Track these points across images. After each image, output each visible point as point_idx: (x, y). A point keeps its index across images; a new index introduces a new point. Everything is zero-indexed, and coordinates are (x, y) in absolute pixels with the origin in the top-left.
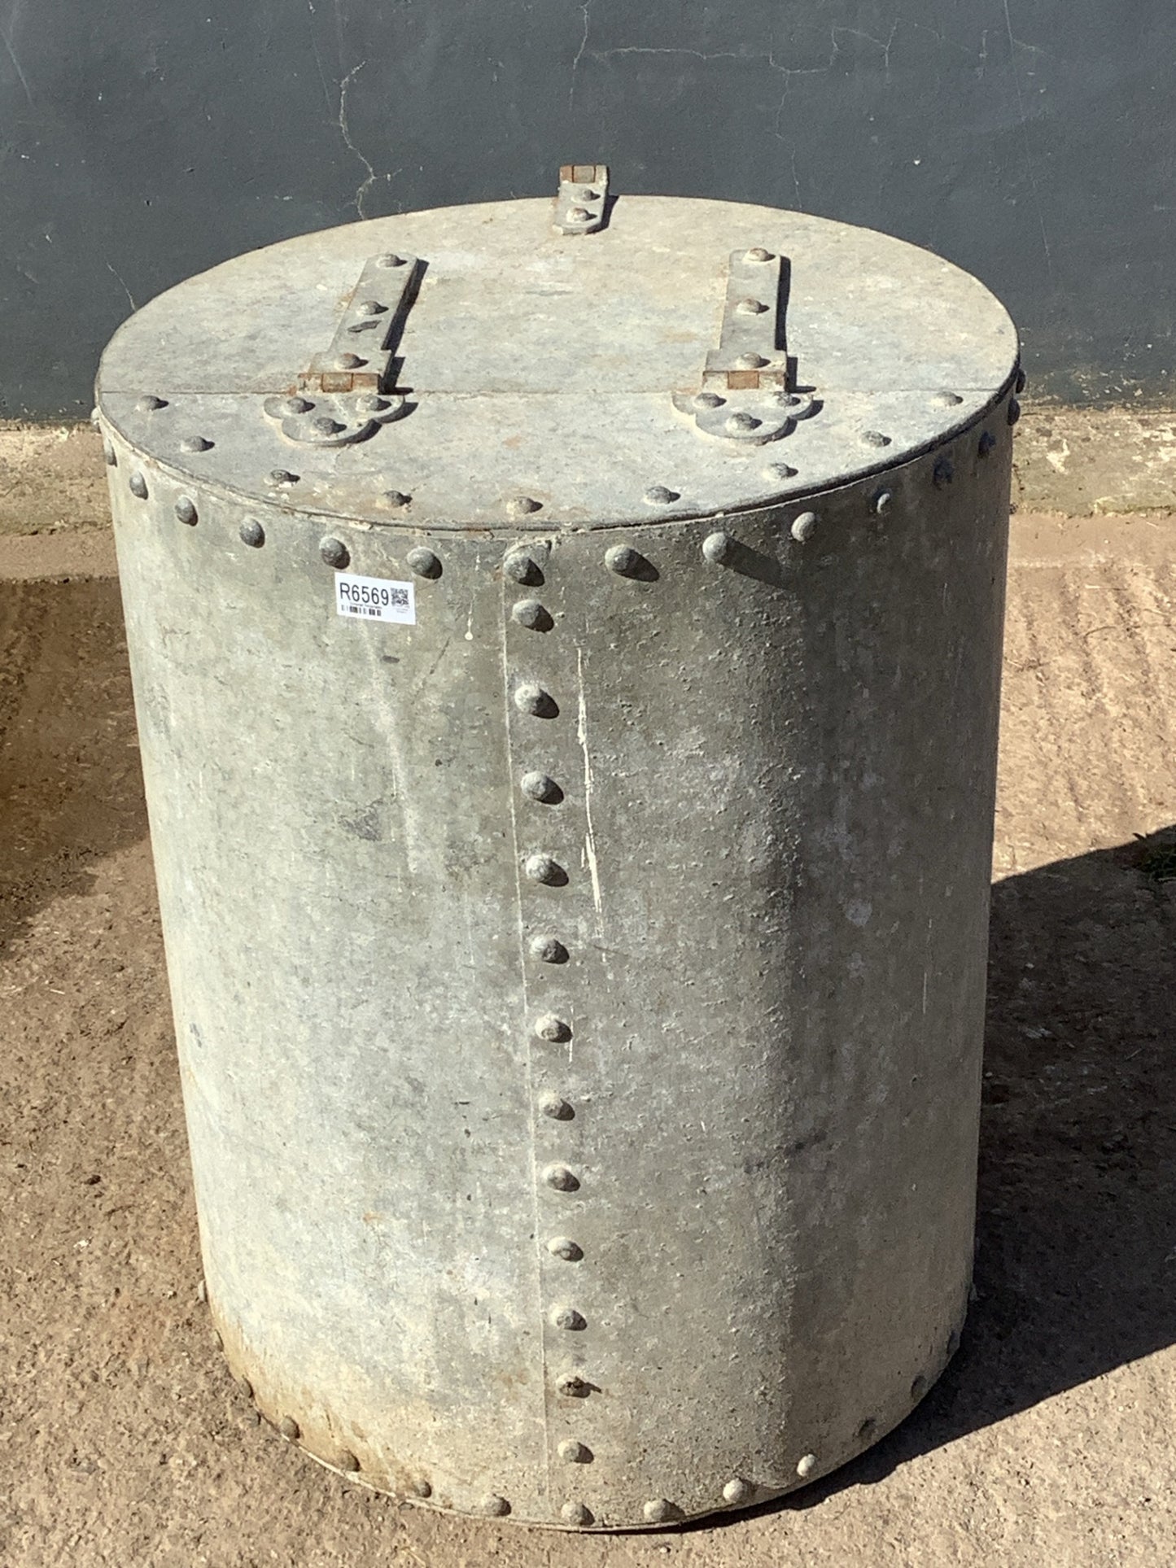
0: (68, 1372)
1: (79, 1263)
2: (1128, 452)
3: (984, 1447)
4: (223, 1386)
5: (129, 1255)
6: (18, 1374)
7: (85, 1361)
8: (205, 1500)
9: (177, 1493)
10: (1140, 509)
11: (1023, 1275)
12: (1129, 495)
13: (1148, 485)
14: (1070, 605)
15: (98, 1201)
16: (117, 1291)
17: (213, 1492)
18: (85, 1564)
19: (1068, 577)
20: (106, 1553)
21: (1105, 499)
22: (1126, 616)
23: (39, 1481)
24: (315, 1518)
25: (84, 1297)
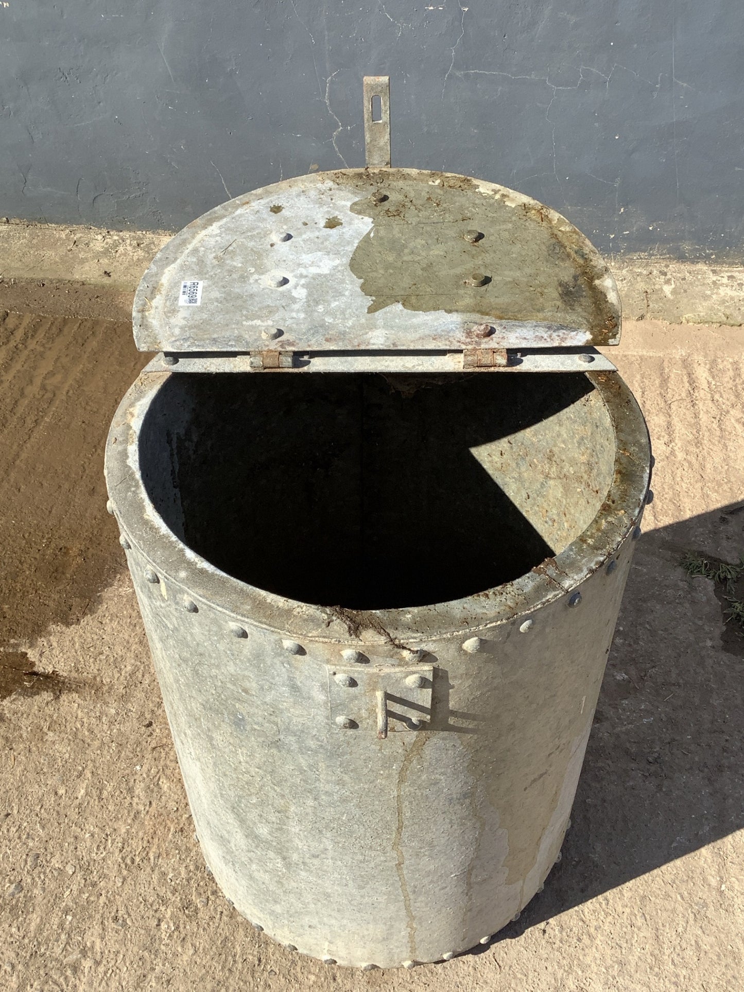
0: (120, 856)
1: (135, 780)
2: (703, 288)
3: (566, 969)
4: (193, 876)
5: (159, 779)
6: (97, 854)
7: (129, 849)
8: (175, 955)
9: (163, 947)
10: (706, 322)
11: (598, 849)
12: (702, 314)
13: (711, 309)
14: (665, 381)
15: (149, 739)
16: (150, 803)
17: (180, 949)
18: (113, 990)
19: (666, 364)
20: (124, 984)
21: (689, 315)
22: (692, 392)
23: (97, 929)
24: (227, 975)
25: (134, 804)
